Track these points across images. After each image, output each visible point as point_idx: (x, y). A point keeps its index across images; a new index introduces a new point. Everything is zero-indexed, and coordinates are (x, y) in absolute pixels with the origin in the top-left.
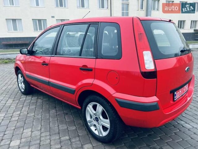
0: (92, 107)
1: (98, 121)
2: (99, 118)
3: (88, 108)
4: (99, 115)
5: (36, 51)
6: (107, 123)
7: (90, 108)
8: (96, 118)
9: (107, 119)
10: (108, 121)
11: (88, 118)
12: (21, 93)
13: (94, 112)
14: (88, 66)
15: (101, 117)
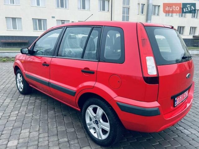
0: (93, 109)
1: (97, 124)
2: (99, 121)
3: (88, 111)
4: (99, 118)
5: (37, 51)
6: (107, 126)
7: (90, 110)
8: (96, 121)
9: (107, 122)
10: (108, 124)
11: (88, 121)
12: (19, 93)
13: (95, 115)
14: (90, 69)
15: (101, 120)
